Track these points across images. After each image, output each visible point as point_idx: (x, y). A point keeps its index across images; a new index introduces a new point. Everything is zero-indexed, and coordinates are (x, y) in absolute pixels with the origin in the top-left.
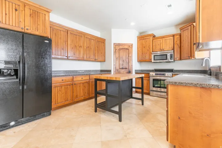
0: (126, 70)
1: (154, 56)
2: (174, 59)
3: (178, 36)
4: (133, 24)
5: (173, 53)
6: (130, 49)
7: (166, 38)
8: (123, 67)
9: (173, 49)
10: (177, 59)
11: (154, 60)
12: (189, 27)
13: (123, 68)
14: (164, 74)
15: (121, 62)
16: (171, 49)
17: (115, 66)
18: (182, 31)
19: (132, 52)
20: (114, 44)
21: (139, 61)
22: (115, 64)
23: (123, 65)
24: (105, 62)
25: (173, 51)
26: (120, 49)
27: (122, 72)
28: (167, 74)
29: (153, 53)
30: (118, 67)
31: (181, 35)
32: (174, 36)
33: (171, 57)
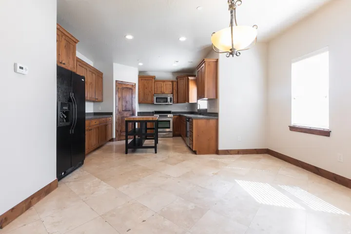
0: (129, 112)
1: (156, 98)
2: (173, 102)
3: (176, 83)
4: (141, 64)
6: (133, 88)
7: (166, 83)
8: (126, 109)
9: (172, 93)
10: (175, 102)
11: (156, 102)
12: (184, 78)
13: (126, 111)
14: (166, 116)
15: (124, 104)
16: (170, 93)
17: (117, 108)
18: (179, 79)
19: (135, 92)
20: (116, 81)
21: (140, 103)
22: (117, 105)
23: (126, 106)
24: (103, 103)
25: (172, 95)
26: (123, 88)
27: (125, 115)
28: (169, 115)
29: (155, 95)
30: (120, 109)
31: (177, 82)
32: (172, 82)
33: (171, 100)
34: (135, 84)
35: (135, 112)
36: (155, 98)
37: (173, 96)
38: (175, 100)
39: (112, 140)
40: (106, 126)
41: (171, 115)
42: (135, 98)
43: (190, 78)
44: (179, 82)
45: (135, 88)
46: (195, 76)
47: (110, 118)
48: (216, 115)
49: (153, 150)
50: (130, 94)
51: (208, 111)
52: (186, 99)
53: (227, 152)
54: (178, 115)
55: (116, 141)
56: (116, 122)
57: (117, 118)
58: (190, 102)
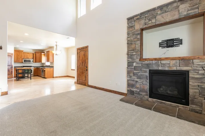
0: (10, 66)
7: (30, 54)
10: (35, 62)
11: (24, 62)
12: (39, 53)
19: (13, 57)
21: (15, 62)
32: (33, 54)
35: (13, 66)
36: (24, 60)
37: (33, 60)
41: (33, 68)
43: (42, 53)
44: (36, 54)
45: (12, 55)
46: (44, 53)
48: (53, 67)
50: (10, 58)
51: (50, 66)
52: (40, 61)
53: (56, 77)
54: (36, 67)
58: (42, 62)
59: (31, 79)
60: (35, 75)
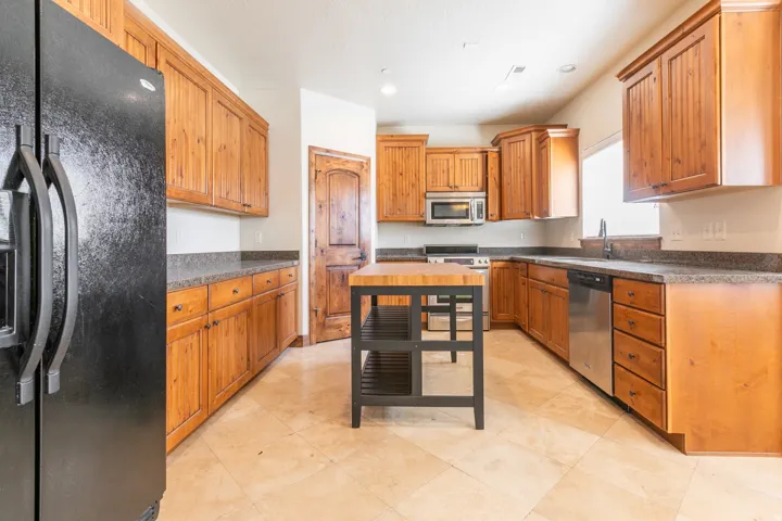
0: (352, 249)
1: (433, 204)
2: (487, 217)
3: (496, 155)
5: (484, 200)
6: (363, 174)
7: (463, 156)
8: (340, 240)
9: (484, 189)
10: (494, 218)
11: (433, 217)
12: (527, 137)
13: (340, 245)
14: (468, 262)
15: (335, 223)
16: (477, 189)
17: (313, 235)
18: (504, 143)
19: (368, 186)
20: (311, 148)
21: (382, 220)
22: (313, 227)
23: (340, 231)
24: (267, 219)
25: (484, 194)
26: (331, 173)
27: (338, 260)
28: (477, 260)
29: (428, 195)
30: (324, 242)
31: (500, 153)
33: (480, 211)
34: (369, 160)
35: (369, 249)
36: (429, 202)
37: (487, 198)
38: (494, 210)
39: (298, 342)
40: (278, 297)
42: (367, 203)
43: (552, 133)
44: (505, 151)
45: (368, 171)
46: (564, 126)
47: (292, 271)
49: (468, 413)
50: (355, 191)
54: (506, 258)
55: (311, 344)
56: (310, 284)
57: (313, 270)
58: (553, 214)
59: (479, 425)
60: (502, 316)
